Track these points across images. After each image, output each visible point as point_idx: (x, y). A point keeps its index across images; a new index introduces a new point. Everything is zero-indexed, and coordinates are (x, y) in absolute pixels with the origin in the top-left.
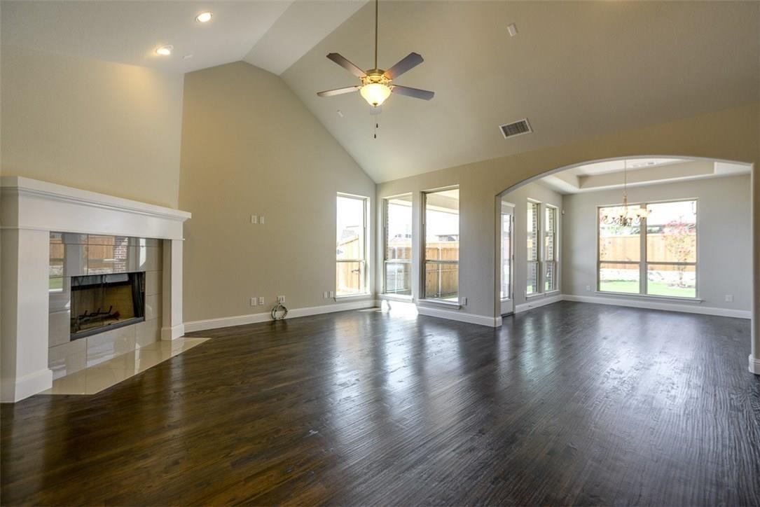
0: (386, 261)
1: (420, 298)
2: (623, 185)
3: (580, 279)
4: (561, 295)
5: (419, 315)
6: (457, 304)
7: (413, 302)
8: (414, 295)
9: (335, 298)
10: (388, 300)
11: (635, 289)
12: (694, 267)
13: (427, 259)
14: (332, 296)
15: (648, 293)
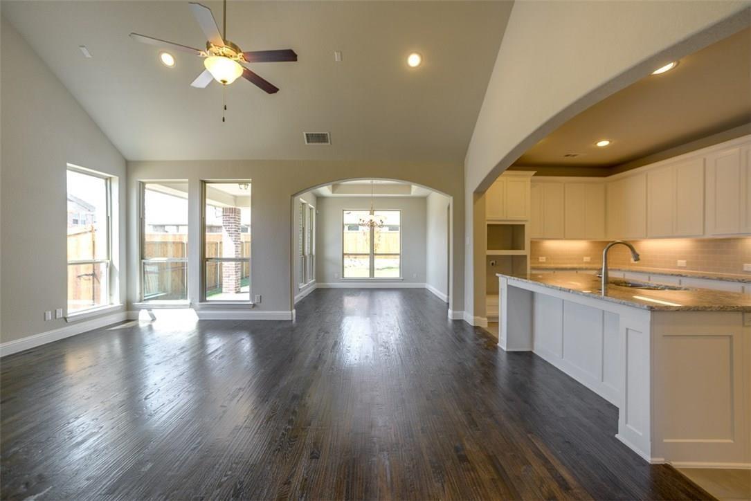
0: (143, 261)
1: (200, 302)
2: (370, 195)
3: (330, 270)
4: (316, 284)
5: (200, 322)
6: (251, 303)
7: (190, 307)
8: (192, 299)
9: (65, 319)
10: (149, 309)
11: (366, 275)
12: (399, 256)
13: (207, 257)
14: (60, 314)
15: (375, 276)
